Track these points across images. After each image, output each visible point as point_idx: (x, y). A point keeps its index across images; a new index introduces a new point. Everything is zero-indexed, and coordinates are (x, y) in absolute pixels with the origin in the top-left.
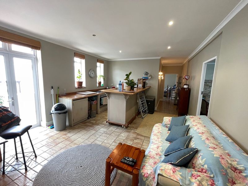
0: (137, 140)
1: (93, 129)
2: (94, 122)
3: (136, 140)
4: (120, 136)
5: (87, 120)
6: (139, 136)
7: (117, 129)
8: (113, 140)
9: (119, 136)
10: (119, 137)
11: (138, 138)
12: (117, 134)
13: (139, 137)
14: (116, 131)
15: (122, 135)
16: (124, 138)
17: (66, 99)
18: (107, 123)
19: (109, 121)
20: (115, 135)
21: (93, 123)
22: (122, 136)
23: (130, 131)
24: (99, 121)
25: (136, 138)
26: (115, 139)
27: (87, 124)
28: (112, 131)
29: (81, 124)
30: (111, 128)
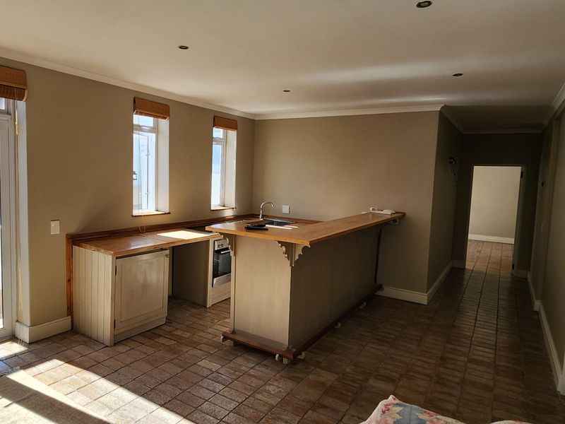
0: (320, 411)
1: (176, 361)
2: (187, 335)
3: (313, 410)
4: (261, 393)
5: (164, 328)
6: (331, 400)
7: (257, 367)
8: (233, 405)
9: (257, 390)
10: (258, 396)
11: (324, 407)
12: (255, 382)
13: (329, 401)
14: (252, 372)
15: (271, 388)
16: (274, 402)
17: (96, 253)
18: (228, 342)
19: (233, 336)
20: (246, 389)
21: (181, 337)
22: (269, 392)
23: (301, 376)
24: (202, 334)
25: (316, 406)
26: (240, 401)
27: (161, 340)
28: (240, 371)
29: (140, 339)
30: (240, 361)
